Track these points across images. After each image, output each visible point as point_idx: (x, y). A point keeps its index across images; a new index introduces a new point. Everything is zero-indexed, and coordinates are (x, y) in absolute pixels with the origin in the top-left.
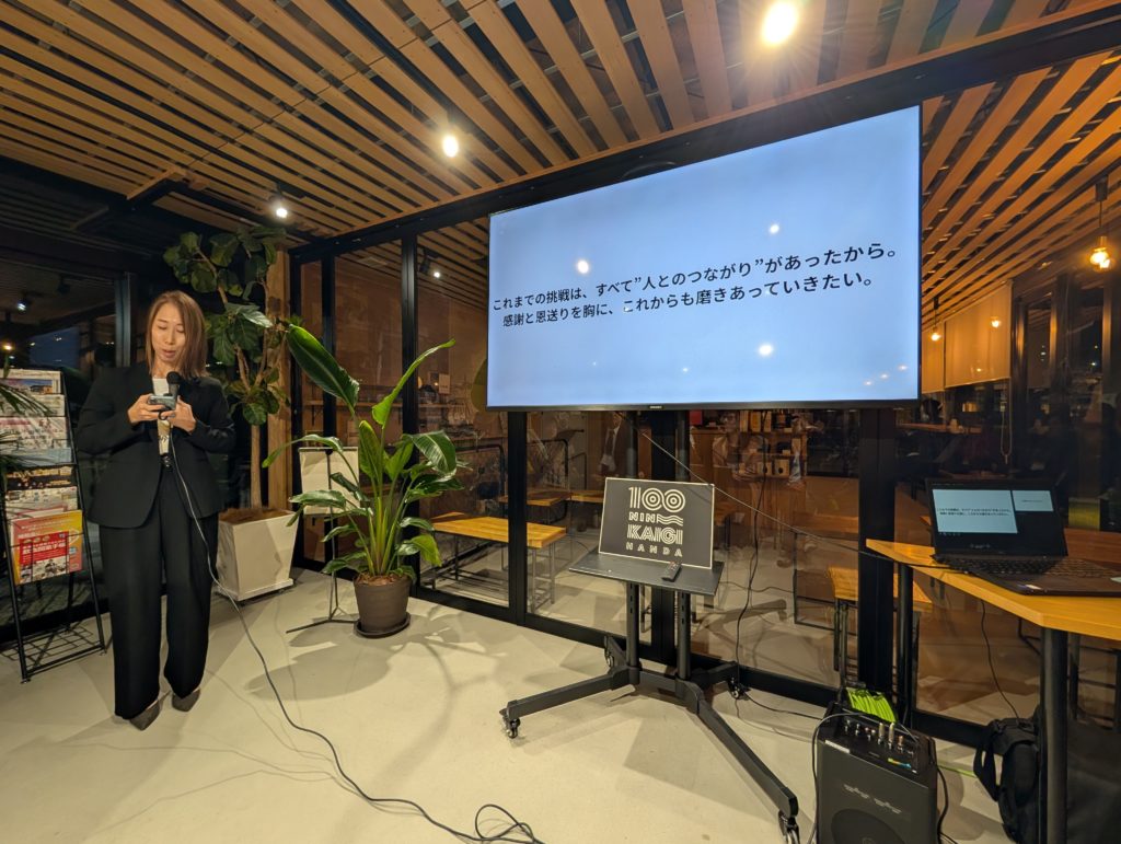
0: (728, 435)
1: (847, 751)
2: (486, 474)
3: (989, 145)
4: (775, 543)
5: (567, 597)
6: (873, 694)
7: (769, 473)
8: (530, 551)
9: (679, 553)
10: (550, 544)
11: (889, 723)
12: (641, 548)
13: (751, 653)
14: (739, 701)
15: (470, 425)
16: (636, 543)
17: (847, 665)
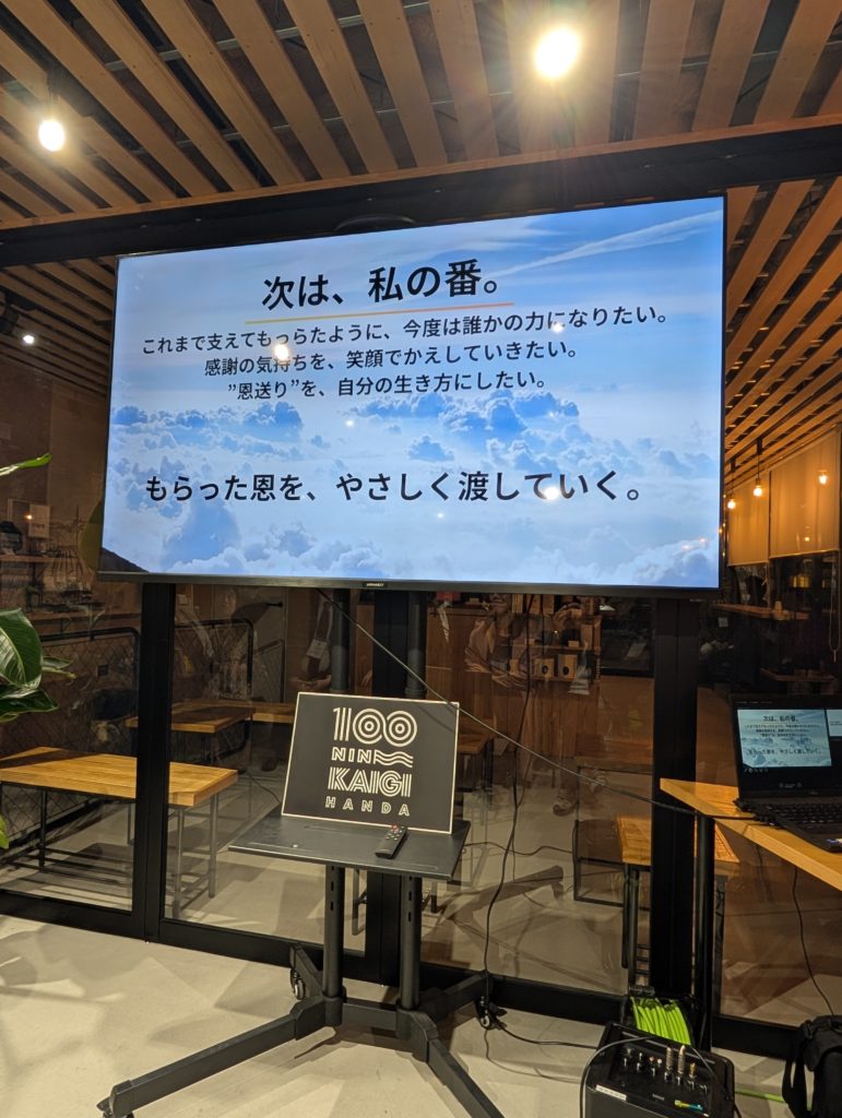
0: (495, 617)
1: (623, 1097)
2: (112, 676)
3: (811, 255)
4: (554, 778)
5: (236, 885)
6: (663, 1003)
7: (548, 675)
8: (171, 811)
9: (404, 810)
10: (211, 796)
11: (678, 1045)
12: (348, 805)
13: (513, 954)
14: (489, 1032)
15: (86, 592)
16: (341, 796)
17: (636, 958)
